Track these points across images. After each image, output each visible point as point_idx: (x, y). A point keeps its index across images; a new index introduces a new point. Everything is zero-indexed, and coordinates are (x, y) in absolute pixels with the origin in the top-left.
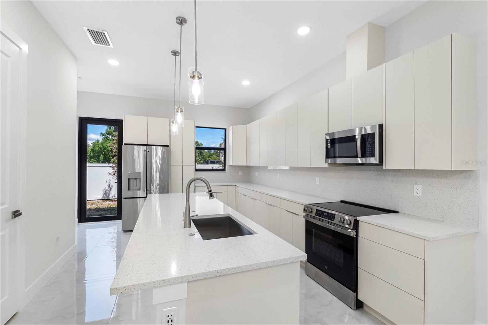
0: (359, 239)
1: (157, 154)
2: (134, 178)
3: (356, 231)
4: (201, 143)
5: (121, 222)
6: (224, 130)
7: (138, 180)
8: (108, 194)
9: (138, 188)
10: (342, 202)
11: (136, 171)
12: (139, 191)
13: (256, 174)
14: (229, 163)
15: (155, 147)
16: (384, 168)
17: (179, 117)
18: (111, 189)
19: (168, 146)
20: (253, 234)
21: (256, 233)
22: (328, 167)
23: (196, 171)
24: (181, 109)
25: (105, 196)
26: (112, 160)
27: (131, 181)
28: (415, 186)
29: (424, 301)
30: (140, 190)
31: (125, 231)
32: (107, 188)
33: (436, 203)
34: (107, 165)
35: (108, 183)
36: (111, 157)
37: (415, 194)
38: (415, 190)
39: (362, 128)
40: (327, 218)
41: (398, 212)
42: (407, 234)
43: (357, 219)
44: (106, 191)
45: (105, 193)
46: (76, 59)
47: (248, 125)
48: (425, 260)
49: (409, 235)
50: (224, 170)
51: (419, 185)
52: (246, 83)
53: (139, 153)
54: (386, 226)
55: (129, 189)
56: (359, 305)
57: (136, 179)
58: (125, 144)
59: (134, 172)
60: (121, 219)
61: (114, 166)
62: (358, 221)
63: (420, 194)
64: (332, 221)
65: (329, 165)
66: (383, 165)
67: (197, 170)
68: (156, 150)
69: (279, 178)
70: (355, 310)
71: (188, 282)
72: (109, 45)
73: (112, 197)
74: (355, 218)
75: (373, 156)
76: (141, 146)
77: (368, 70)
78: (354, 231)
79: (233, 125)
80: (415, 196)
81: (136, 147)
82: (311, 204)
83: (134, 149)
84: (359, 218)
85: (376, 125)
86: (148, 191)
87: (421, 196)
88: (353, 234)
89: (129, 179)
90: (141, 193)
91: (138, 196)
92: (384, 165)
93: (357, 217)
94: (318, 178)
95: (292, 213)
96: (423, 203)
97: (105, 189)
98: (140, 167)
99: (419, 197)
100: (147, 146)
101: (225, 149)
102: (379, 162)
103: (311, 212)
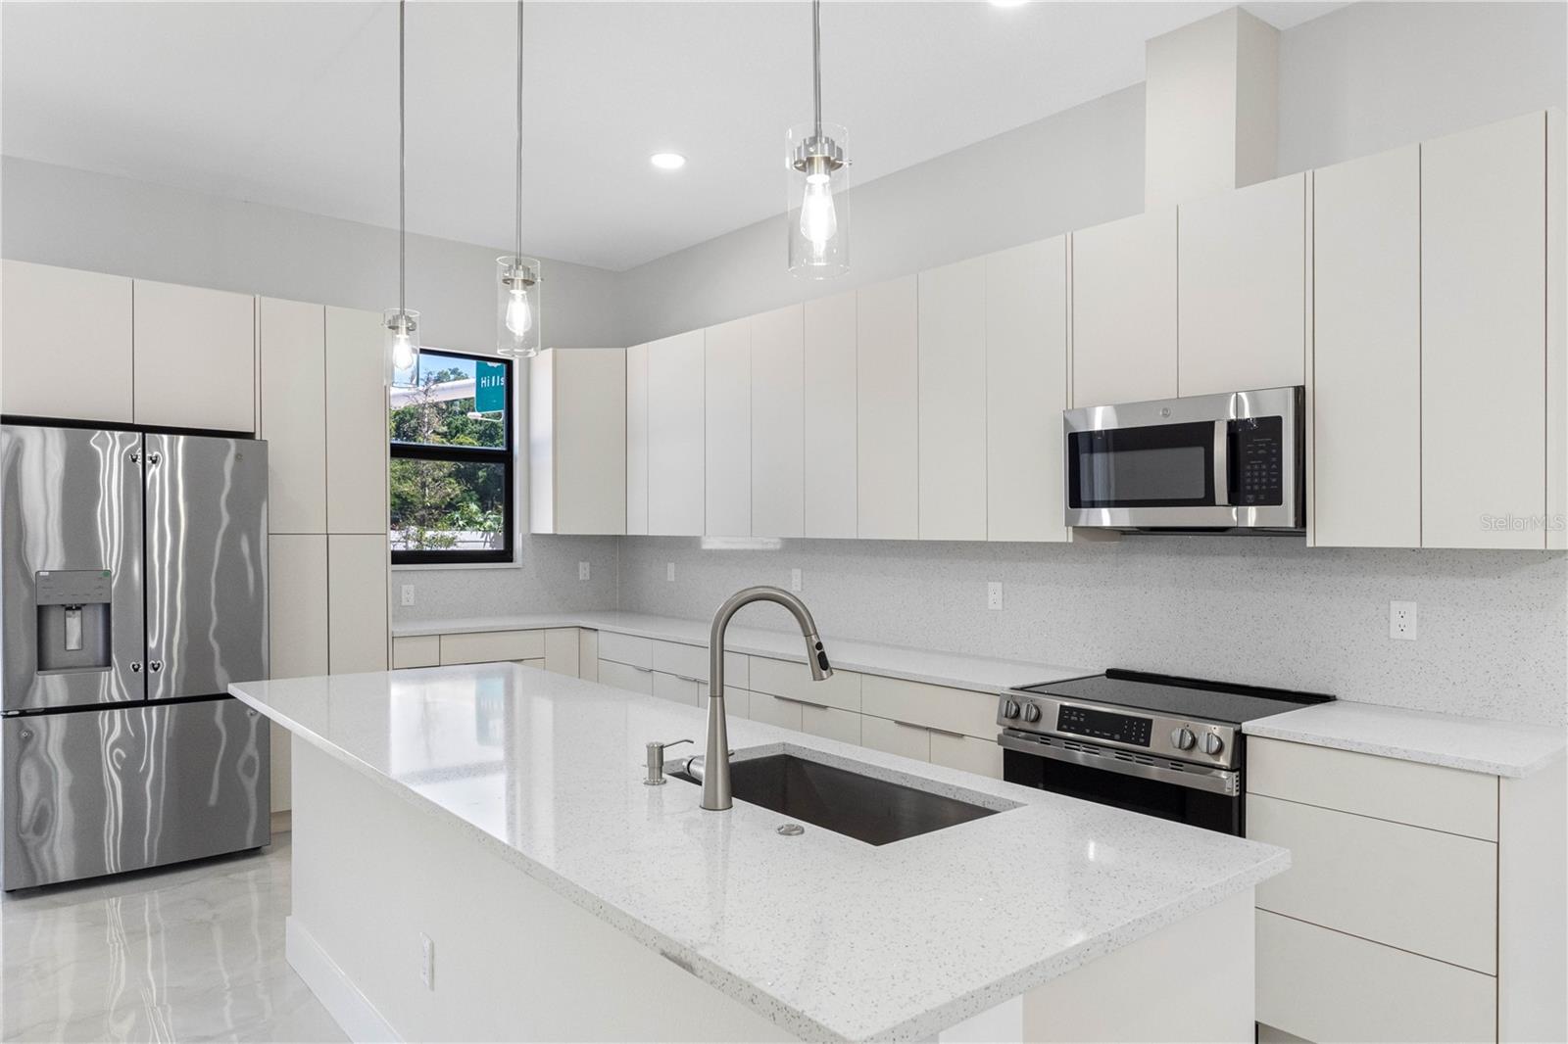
0: (1251, 800)
2: (68, 601)
3: (1238, 773)
6: (504, 365)
7: (95, 617)
9: (97, 654)
10: (1112, 674)
12: (104, 675)
13: (668, 573)
14: (535, 522)
16: (1310, 543)
19: (251, 436)
21: (1016, 804)
22: (1071, 540)
23: (393, 563)
27: (52, 619)
28: (1395, 605)
29: (1497, 976)
30: (108, 663)
33: (1463, 661)
37: (1395, 633)
38: (1395, 618)
39: (1227, 396)
40: (1117, 736)
41: (1333, 698)
42: (1437, 766)
43: (1241, 730)
47: (629, 349)
48: (1498, 843)
49: (1447, 767)
50: (505, 555)
51: (1407, 600)
54: (1360, 744)
55: (41, 665)
57: (81, 607)
58: (8, 420)
59: (66, 573)
62: (1245, 736)
63: (1411, 633)
64: (1141, 744)
65: (1074, 532)
66: (1306, 533)
74: (1237, 727)
75: (1274, 498)
77: (1239, 184)
78: (1235, 774)
79: (554, 348)
80: (1395, 640)
82: (1022, 689)
84: (1247, 727)
87: (1415, 639)
88: (1228, 783)
89: (41, 610)
91: (102, 700)
92: (1308, 534)
93: (1240, 724)
94: (1000, 584)
95: (927, 729)
96: (1421, 662)
99: (1407, 641)
100: (147, 435)
101: (506, 458)
102: (1297, 524)
103: (1037, 718)
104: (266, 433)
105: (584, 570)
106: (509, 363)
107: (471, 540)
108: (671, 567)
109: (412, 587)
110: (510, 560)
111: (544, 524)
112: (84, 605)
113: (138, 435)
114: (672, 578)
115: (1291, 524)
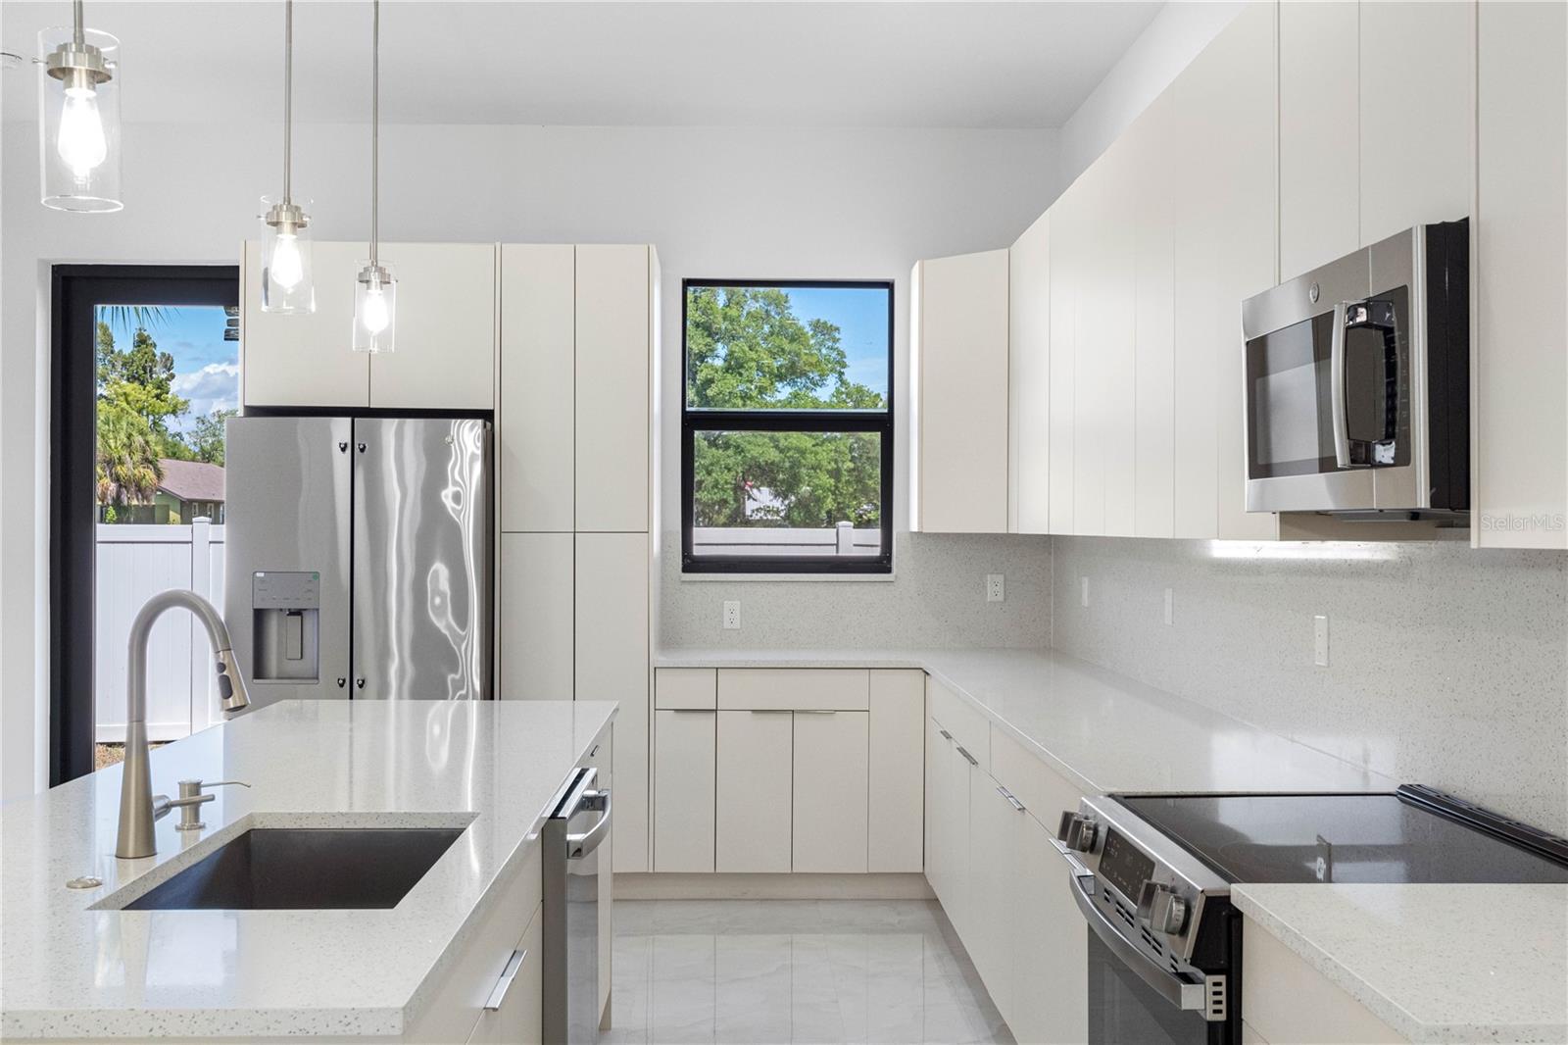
0: (1245, 1036)
2: (286, 605)
3: (1222, 978)
6: (886, 290)
7: (310, 622)
9: (311, 664)
13: (1083, 594)
14: (910, 516)
16: (1474, 544)
19: (489, 414)
23: (682, 571)
27: (273, 626)
30: (316, 677)
47: (1015, 245)
50: (881, 564)
55: (258, 673)
57: (298, 613)
58: (249, 411)
59: (284, 574)
67: (690, 564)
78: (1210, 979)
79: (924, 260)
85: (1409, 233)
89: (260, 616)
92: (1472, 522)
100: (356, 419)
101: (884, 425)
102: (1435, 501)
103: (1091, 847)
104: (503, 419)
105: (994, 588)
106: (889, 285)
108: (1086, 584)
109: (737, 605)
110: (887, 570)
111: (914, 528)
112: (305, 610)
114: (1085, 601)
115: (1423, 502)
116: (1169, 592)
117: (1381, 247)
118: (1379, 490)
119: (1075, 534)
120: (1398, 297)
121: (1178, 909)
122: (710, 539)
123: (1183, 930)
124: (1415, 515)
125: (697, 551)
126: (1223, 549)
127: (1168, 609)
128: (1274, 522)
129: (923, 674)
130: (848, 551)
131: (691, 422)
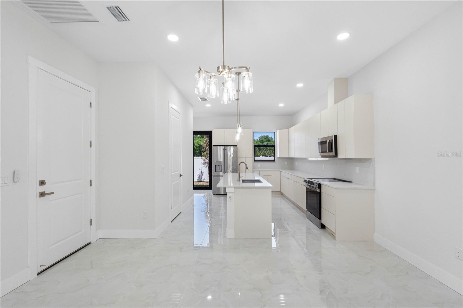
0: (322, 193)
1: (231, 151)
3: (320, 189)
4: (271, 137)
5: (212, 191)
6: (274, 133)
7: (220, 166)
8: (201, 178)
9: (220, 170)
10: (332, 178)
11: (219, 161)
12: (220, 173)
13: (297, 163)
14: (278, 155)
15: (229, 147)
16: (338, 158)
17: (240, 130)
18: (202, 174)
19: (237, 146)
20: (261, 182)
21: (262, 182)
24: (240, 125)
25: (199, 179)
26: (203, 154)
27: (217, 166)
28: (357, 167)
30: (221, 171)
31: (214, 195)
32: (200, 174)
34: (200, 157)
35: (201, 170)
36: (202, 153)
38: (357, 170)
41: (351, 182)
43: (320, 183)
44: (199, 176)
45: (199, 177)
46: (192, 106)
47: (289, 129)
50: (274, 161)
52: (281, 105)
53: (220, 150)
55: (216, 171)
56: (323, 227)
57: (219, 165)
58: (213, 146)
59: (218, 161)
60: (212, 189)
61: (205, 158)
63: (358, 172)
66: (337, 156)
67: (255, 161)
68: (230, 149)
69: (307, 165)
70: (320, 228)
71: (235, 188)
72: (207, 100)
73: (203, 180)
75: (332, 151)
76: (222, 147)
77: (335, 104)
79: (279, 130)
81: (218, 147)
83: (217, 148)
85: (333, 136)
86: (225, 172)
88: (318, 190)
89: (216, 165)
90: (221, 174)
91: (220, 175)
97: (199, 174)
98: (221, 159)
100: (226, 146)
101: (274, 146)
102: (335, 155)
103: (307, 182)
104: (238, 146)
105: (286, 163)
106: (275, 132)
107: (269, 158)
108: (297, 162)
109: (260, 165)
110: (275, 161)
111: (278, 157)
113: (224, 147)
114: (297, 164)
115: (334, 155)
116: (307, 163)
117: (330, 136)
118: (331, 154)
119: (295, 157)
120: (332, 140)
121: (316, 184)
122: (256, 158)
123: (317, 186)
124: (333, 156)
125: (255, 159)
126: (310, 159)
127: (307, 164)
128: (321, 156)
129: (280, 172)
130: (261, 159)
131: (255, 146)
